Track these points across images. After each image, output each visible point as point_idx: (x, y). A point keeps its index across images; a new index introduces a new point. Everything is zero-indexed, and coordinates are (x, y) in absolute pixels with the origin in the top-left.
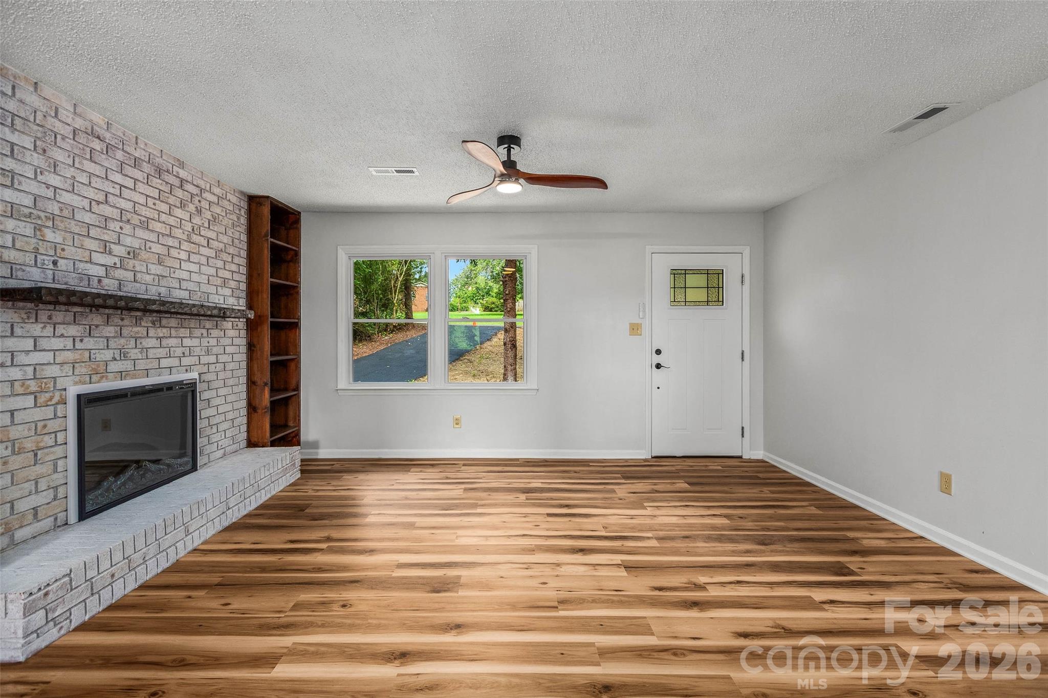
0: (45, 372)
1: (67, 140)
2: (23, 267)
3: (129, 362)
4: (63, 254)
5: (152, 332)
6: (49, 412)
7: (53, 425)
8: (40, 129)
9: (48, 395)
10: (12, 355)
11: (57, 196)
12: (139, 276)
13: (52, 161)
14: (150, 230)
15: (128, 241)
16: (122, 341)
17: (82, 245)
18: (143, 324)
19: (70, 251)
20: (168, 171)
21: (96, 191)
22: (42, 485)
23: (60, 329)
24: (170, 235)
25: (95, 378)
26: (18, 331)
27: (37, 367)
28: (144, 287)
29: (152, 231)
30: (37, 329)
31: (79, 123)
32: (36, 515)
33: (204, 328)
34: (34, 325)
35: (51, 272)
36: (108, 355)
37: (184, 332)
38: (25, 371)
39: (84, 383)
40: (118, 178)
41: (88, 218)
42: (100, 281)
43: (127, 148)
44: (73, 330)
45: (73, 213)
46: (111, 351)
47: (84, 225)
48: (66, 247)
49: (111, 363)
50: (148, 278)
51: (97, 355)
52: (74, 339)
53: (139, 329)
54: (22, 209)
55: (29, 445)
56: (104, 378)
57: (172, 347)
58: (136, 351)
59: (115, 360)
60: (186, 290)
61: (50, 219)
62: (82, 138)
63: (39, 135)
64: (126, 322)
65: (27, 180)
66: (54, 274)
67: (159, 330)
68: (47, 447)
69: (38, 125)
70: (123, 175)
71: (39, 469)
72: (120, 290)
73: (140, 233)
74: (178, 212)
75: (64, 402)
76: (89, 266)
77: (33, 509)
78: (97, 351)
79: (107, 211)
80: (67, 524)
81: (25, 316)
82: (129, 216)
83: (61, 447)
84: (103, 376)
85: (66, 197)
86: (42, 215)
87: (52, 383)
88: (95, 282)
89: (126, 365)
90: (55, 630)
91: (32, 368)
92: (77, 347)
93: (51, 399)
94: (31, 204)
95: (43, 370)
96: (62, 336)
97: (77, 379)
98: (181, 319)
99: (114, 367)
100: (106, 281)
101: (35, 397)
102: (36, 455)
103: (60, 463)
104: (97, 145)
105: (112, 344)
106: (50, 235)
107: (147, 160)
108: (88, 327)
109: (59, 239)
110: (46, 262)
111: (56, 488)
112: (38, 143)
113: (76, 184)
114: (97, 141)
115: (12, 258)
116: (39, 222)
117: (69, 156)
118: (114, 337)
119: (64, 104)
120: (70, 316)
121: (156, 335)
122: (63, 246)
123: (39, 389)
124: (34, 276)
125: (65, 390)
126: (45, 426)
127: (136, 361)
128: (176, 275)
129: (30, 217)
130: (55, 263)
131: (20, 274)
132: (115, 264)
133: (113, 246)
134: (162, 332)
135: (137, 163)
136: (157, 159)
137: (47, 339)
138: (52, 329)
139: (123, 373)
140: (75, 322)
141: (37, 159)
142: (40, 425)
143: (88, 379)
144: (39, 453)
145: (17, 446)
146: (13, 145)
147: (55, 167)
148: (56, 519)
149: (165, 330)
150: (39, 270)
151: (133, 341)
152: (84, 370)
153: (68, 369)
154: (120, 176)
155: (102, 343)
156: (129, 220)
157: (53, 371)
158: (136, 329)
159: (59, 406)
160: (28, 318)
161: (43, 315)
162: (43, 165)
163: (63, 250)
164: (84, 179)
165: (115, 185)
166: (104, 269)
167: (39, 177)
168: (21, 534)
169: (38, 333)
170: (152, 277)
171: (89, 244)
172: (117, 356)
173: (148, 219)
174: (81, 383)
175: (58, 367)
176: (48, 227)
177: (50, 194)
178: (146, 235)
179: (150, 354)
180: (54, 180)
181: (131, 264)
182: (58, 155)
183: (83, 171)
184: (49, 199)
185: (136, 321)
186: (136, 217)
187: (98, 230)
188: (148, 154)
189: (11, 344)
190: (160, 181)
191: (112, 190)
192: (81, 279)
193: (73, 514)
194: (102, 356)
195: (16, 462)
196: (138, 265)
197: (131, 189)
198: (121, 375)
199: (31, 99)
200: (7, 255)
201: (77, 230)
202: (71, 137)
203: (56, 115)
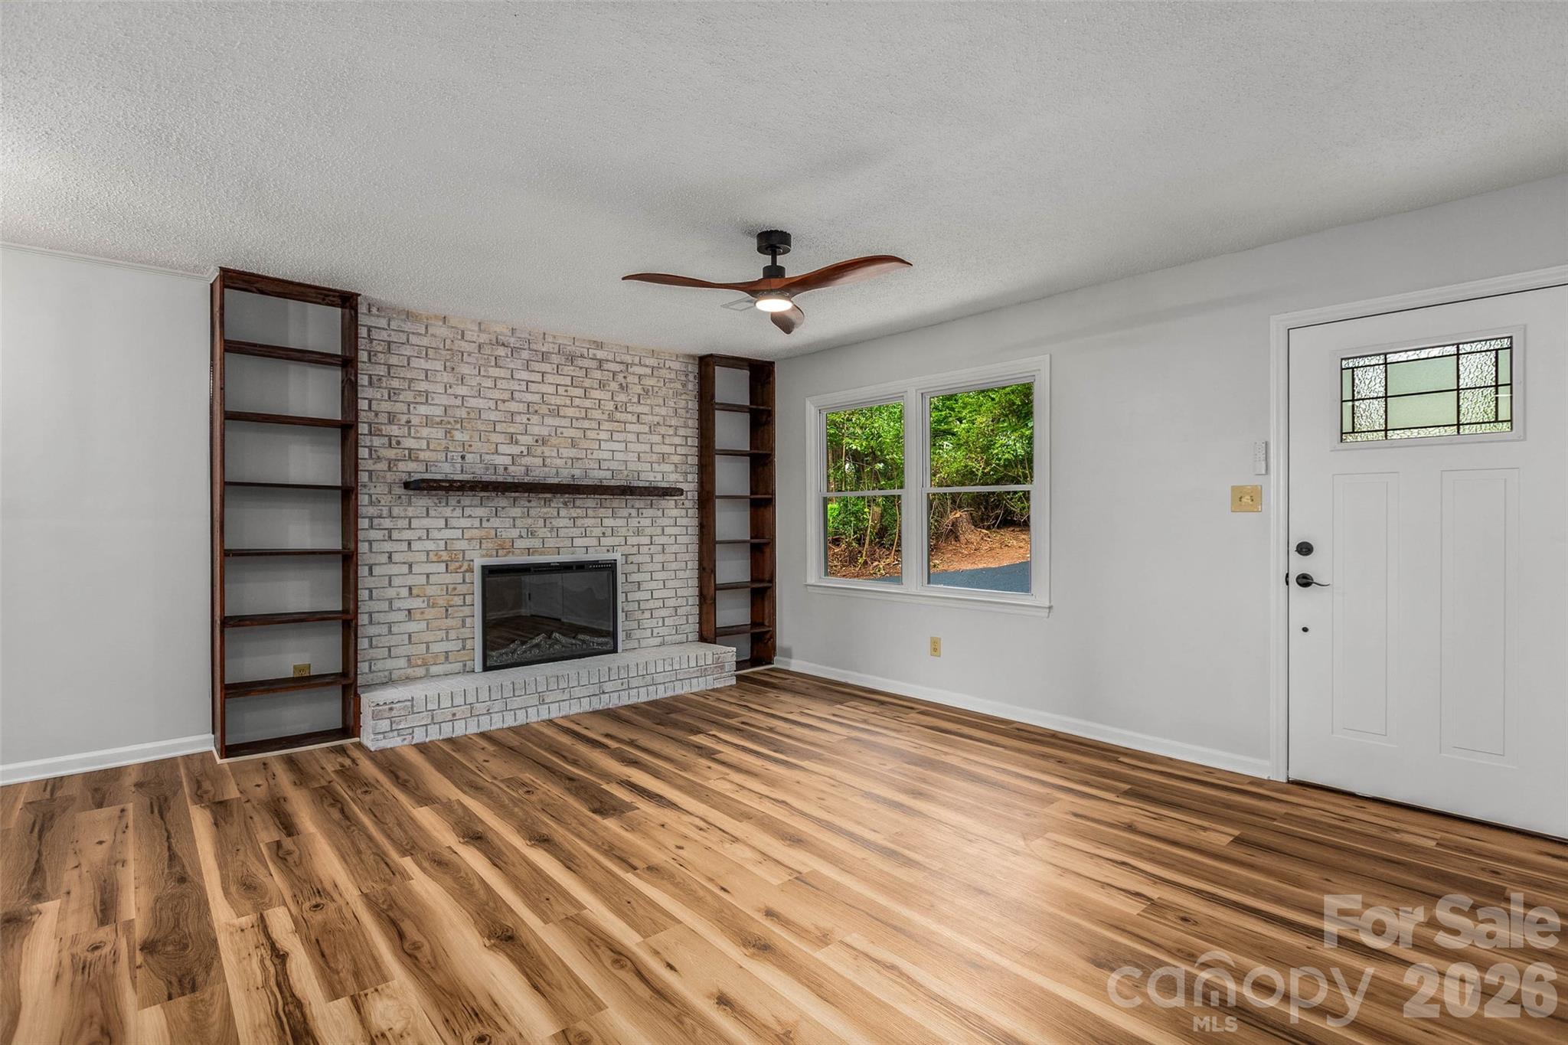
0: (454, 546)
1: (473, 355)
2: (436, 464)
3: (537, 540)
4: (470, 449)
5: (563, 513)
6: (459, 578)
7: (462, 589)
8: (449, 352)
9: (457, 564)
10: (428, 531)
11: (465, 402)
12: (548, 461)
13: (460, 376)
14: (561, 416)
15: (536, 430)
16: (530, 521)
17: (489, 440)
18: (552, 505)
19: (477, 446)
20: (582, 356)
21: (501, 391)
22: (453, 635)
23: (468, 511)
24: (586, 418)
25: (500, 552)
26: (432, 513)
27: (448, 541)
28: (554, 471)
29: (565, 417)
30: (447, 512)
31: (484, 338)
32: (447, 658)
33: (633, 507)
34: (445, 508)
35: (459, 465)
36: (515, 533)
37: (602, 512)
38: (438, 544)
39: (491, 556)
40: (525, 375)
41: (494, 416)
42: (506, 469)
43: (534, 346)
44: (480, 512)
45: (480, 414)
46: (518, 530)
47: (489, 422)
48: (472, 443)
49: (518, 540)
50: (559, 462)
51: (503, 533)
52: (481, 520)
53: (548, 509)
54: (435, 418)
55: (441, 602)
56: (511, 554)
57: (589, 527)
58: (545, 530)
59: (522, 537)
60: (608, 470)
61: (458, 422)
62: (487, 350)
63: (448, 357)
64: (533, 504)
65: (439, 395)
66: (462, 466)
67: (572, 511)
68: (456, 606)
69: (448, 350)
70: (530, 371)
71: (449, 622)
72: (527, 475)
73: (549, 421)
74: (596, 394)
75: (471, 570)
76: (495, 456)
77: (446, 652)
78: (503, 530)
79: (513, 406)
80: (474, 671)
81: (437, 501)
82: (536, 407)
83: (469, 607)
84: (510, 552)
85: (473, 402)
86: (452, 420)
87: (461, 555)
88: (501, 470)
89: (536, 543)
91: (444, 542)
92: (483, 526)
93: (460, 567)
94: (442, 414)
95: (453, 543)
96: (470, 516)
97: (484, 552)
98: (601, 499)
99: (520, 544)
100: (511, 469)
101: (447, 565)
102: (447, 610)
103: (468, 620)
104: (501, 351)
105: (518, 522)
106: (458, 436)
107: (556, 351)
108: (494, 509)
109: (466, 438)
110: (455, 457)
111: (463, 640)
112: (448, 364)
113: (482, 389)
114: (502, 348)
115: (427, 457)
116: (449, 426)
117: (475, 368)
118: (521, 517)
119: (469, 326)
120: (477, 501)
121: (568, 515)
122: (470, 443)
123: (450, 559)
124: (446, 470)
125: (473, 561)
126: (455, 589)
127: (545, 540)
128: (595, 456)
129: (441, 423)
130: (463, 457)
131: (433, 468)
132: (522, 452)
133: (519, 437)
134: (574, 513)
135: (545, 357)
136: (569, 348)
137: (456, 519)
138: (461, 511)
139: (531, 550)
140: (481, 504)
141: (446, 377)
142: (451, 587)
143: (495, 553)
144: (450, 609)
145: (431, 601)
146: (427, 371)
147: (462, 379)
148: (465, 665)
149: (579, 511)
150: (450, 464)
151: (541, 522)
152: (490, 545)
153: (475, 544)
154: (526, 373)
155: (508, 522)
156: (536, 411)
157: (462, 545)
158: (545, 510)
159: (467, 574)
160: (440, 503)
161: (453, 501)
162: (452, 380)
163: (470, 446)
164: (489, 383)
165: (522, 383)
166: (511, 457)
167: (449, 391)
168: (434, 670)
169: (447, 515)
170: (564, 460)
171: (495, 438)
172: (524, 534)
173: (558, 406)
174: (487, 555)
175: (466, 541)
176: (457, 429)
177: (459, 402)
178: (557, 422)
179: (562, 533)
180: (461, 390)
181: (539, 451)
182: (465, 369)
183: (489, 377)
184: (458, 407)
185: (545, 503)
186: (544, 406)
187: (504, 424)
188: (558, 345)
189: (427, 522)
190: (572, 368)
191: (517, 388)
192: (487, 469)
193: (478, 665)
194: (509, 534)
195: (431, 613)
196: (547, 451)
197: (540, 383)
198: (529, 551)
199: (441, 331)
200: (422, 455)
201: (482, 427)
202: (476, 351)
203: (463, 337)
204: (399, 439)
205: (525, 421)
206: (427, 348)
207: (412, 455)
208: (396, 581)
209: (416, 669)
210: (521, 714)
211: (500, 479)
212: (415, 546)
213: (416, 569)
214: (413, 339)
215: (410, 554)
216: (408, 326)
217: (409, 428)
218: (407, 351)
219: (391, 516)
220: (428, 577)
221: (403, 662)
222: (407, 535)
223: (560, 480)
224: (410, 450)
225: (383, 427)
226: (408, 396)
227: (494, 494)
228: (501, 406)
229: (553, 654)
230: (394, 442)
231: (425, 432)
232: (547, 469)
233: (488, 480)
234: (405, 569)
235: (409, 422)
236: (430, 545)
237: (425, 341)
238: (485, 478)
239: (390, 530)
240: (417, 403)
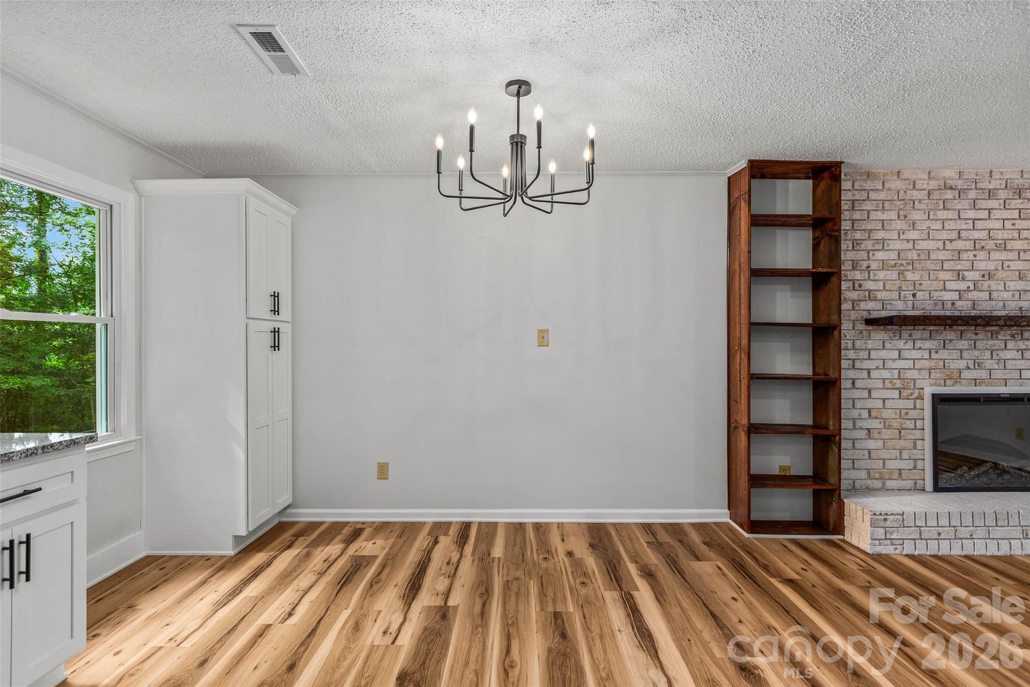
0: (906, 375)
1: (923, 201)
2: (891, 302)
3: (984, 371)
4: (921, 288)
5: (1011, 345)
6: (910, 404)
7: (913, 414)
8: (902, 202)
9: (909, 392)
10: (884, 361)
11: (916, 245)
12: (995, 295)
13: (911, 222)
14: (1008, 250)
15: (982, 265)
16: (976, 353)
17: (937, 278)
18: (1000, 337)
19: (927, 284)
21: (949, 232)
22: (905, 455)
23: (919, 344)
25: (948, 382)
26: (888, 346)
27: (901, 371)
28: (1001, 304)
29: (1011, 250)
30: (900, 344)
31: (933, 184)
32: (900, 474)
34: (899, 341)
35: (911, 302)
36: (962, 364)
38: (892, 373)
39: (940, 385)
40: (971, 214)
41: (942, 255)
42: (953, 304)
43: (980, 185)
44: (929, 344)
45: (929, 255)
46: (965, 362)
47: (938, 261)
48: (922, 282)
49: (965, 371)
50: (1006, 295)
51: (951, 364)
52: (930, 351)
53: (995, 342)
54: (890, 262)
55: (895, 424)
56: (958, 384)
58: (992, 361)
59: (969, 368)
61: (910, 264)
62: (936, 195)
63: (901, 207)
64: (980, 336)
65: (893, 242)
66: (913, 304)
67: (1020, 343)
68: (909, 429)
69: (901, 200)
70: (977, 210)
71: (902, 443)
72: (974, 309)
73: (996, 255)
75: (921, 398)
76: (943, 293)
77: (899, 469)
78: (951, 361)
79: (960, 245)
80: (924, 490)
81: (892, 335)
82: (983, 243)
83: (920, 431)
84: (957, 382)
85: (922, 245)
86: (904, 262)
87: (912, 383)
88: (949, 305)
89: (982, 374)
90: (892, 547)
91: (897, 371)
92: (932, 357)
93: (912, 394)
94: (896, 257)
95: (905, 373)
96: (920, 348)
97: (933, 381)
99: (966, 374)
100: (959, 303)
101: (900, 392)
102: (900, 432)
103: (919, 443)
104: (949, 195)
105: (965, 354)
106: (910, 276)
107: (1003, 186)
108: (942, 341)
109: (917, 277)
110: (907, 296)
111: (915, 460)
112: (901, 213)
113: (931, 232)
114: (950, 191)
115: (883, 297)
116: (902, 268)
117: (925, 213)
118: (968, 349)
119: (920, 176)
120: (926, 334)
121: (1016, 348)
122: (921, 282)
123: (902, 386)
124: (900, 307)
125: (923, 389)
126: (907, 414)
127: (992, 371)
129: (895, 266)
130: (914, 295)
131: (889, 307)
132: (968, 287)
133: (966, 273)
135: (991, 194)
136: (1017, 181)
137: (908, 351)
138: (912, 344)
139: (978, 381)
140: (931, 337)
141: (900, 225)
142: (903, 412)
143: (943, 383)
144: (903, 431)
145: (887, 423)
146: (883, 221)
147: (913, 225)
148: (916, 483)
150: (902, 302)
151: (988, 354)
152: (939, 375)
153: (925, 374)
154: (973, 211)
155: (956, 354)
156: (983, 247)
157: (913, 374)
158: (991, 342)
159: (918, 401)
160: (894, 336)
161: (905, 335)
162: (905, 227)
163: (921, 284)
164: (938, 226)
165: (968, 221)
166: (957, 293)
167: (902, 237)
168: (889, 484)
169: (902, 347)
170: (1011, 293)
171: (943, 275)
172: (971, 366)
173: (1005, 240)
174: (936, 384)
175: (917, 371)
176: (909, 270)
177: (910, 246)
178: (1003, 256)
179: (1009, 364)
180: (913, 235)
181: (986, 285)
182: (916, 216)
183: (937, 220)
184: (910, 250)
185: (992, 335)
186: (991, 242)
187: (952, 262)
188: (1005, 181)
189: (883, 354)
190: (1020, 201)
191: (965, 227)
192: (936, 305)
193: (929, 484)
194: (956, 365)
195: (887, 434)
196: (994, 285)
197: (986, 219)
198: (976, 382)
199: (895, 184)
200: (880, 295)
201: (932, 267)
202: (926, 198)
203: (914, 187)
204: (861, 282)
205: (972, 257)
206: (883, 201)
207: (871, 296)
208: (859, 404)
209: (875, 481)
210: (1004, 544)
211: (948, 313)
212: (874, 374)
213: (874, 394)
214: (873, 195)
215: (869, 381)
216: (868, 185)
217: (869, 273)
218: (868, 206)
219: (854, 348)
220: (884, 402)
221: (863, 474)
222: (867, 364)
223: (1007, 312)
224: (870, 291)
225: (848, 273)
226: (869, 245)
227: (942, 328)
228: (949, 246)
229: (1003, 483)
230: (856, 286)
231: (882, 275)
232: (993, 303)
233: (937, 314)
234: (865, 394)
235: (868, 267)
236: (886, 374)
237: (882, 196)
238: (934, 313)
239: (854, 360)
240: (875, 250)
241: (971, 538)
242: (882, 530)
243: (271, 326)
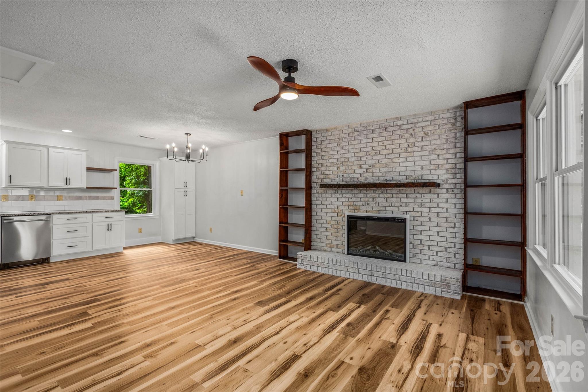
1: (346, 138)
3: (369, 207)
4: (345, 173)
5: (381, 196)
6: (341, 219)
7: (342, 223)
9: (341, 214)
10: (332, 202)
11: (344, 156)
12: (375, 174)
14: (381, 155)
15: (369, 162)
16: (367, 199)
17: (352, 168)
18: (376, 192)
19: (348, 171)
20: (390, 126)
21: (356, 149)
22: (339, 239)
23: (344, 195)
24: (393, 153)
25: (356, 211)
26: (333, 196)
28: (377, 178)
29: (382, 155)
30: (338, 195)
31: (350, 130)
32: (337, 246)
33: (418, 193)
35: (342, 179)
36: (361, 204)
37: (400, 195)
38: (335, 207)
39: (352, 212)
40: (365, 141)
41: (353, 159)
42: (358, 179)
43: (369, 128)
44: (348, 195)
45: (349, 159)
46: (362, 202)
47: (352, 162)
50: (380, 174)
52: (349, 198)
53: (375, 194)
54: (334, 163)
55: (336, 227)
57: (393, 202)
58: (373, 203)
59: (363, 205)
60: (404, 175)
61: (341, 163)
62: (351, 135)
63: (338, 141)
64: (368, 192)
65: (335, 155)
67: (385, 195)
68: (340, 229)
69: (338, 138)
70: (368, 139)
71: (338, 234)
72: (366, 181)
73: (375, 157)
74: (398, 141)
75: (344, 217)
76: (354, 174)
77: (337, 244)
78: (356, 202)
79: (361, 154)
80: (345, 254)
81: (335, 192)
82: (370, 153)
84: (359, 211)
85: (346, 155)
86: (339, 163)
87: (342, 211)
88: (356, 179)
89: (369, 208)
91: (337, 206)
92: (350, 201)
93: (342, 215)
94: (337, 161)
95: (339, 207)
96: (345, 197)
97: (350, 210)
98: (400, 189)
99: (363, 208)
100: (360, 178)
101: (338, 214)
102: (337, 230)
103: (344, 235)
104: (356, 134)
105: (362, 200)
106: (341, 168)
107: (378, 127)
108: (353, 194)
109: (344, 169)
110: (340, 176)
111: (342, 242)
112: (338, 143)
113: (349, 150)
114: (356, 132)
115: (332, 177)
116: (338, 165)
117: (347, 143)
118: (363, 197)
119: (345, 128)
120: (347, 191)
121: (383, 197)
123: (338, 212)
124: (338, 180)
125: (345, 213)
126: (340, 223)
127: (373, 207)
128: (397, 170)
129: (336, 165)
130: (343, 176)
131: (334, 180)
132: (364, 172)
133: (363, 166)
134: (386, 196)
135: (373, 131)
136: (384, 124)
137: (341, 198)
138: (342, 195)
140: (349, 192)
141: (338, 148)
142: (338, 222)
143: (353, 211)
145: (333, 226)
146: (332, 147)
147: (343, 148)
148: (342, 251)
149: (389, 195)
151: (371, 199)
152: (352, 208)
153: (347, 207)
155: (358, 199)
157: (342, 207)
158: (373, 194)
161: (339, 191)
162: (340, 149)
163: (345, 171)
164: (352, 147)
165: (364, 144)
166: (360, 174)
167: (338, 153)
168: (333, 250)
169: (338, 196)
170: (382, 173)
171: (354, 167)
172: (364, 204)
173: (379, 150)
174: (351, 212)
175: (344, 206)
176: (341, 166)
177: (342, 156)
178: (379, 157)
179: (380, 204)
180: (342, 152)
181: (371, 170)
182: (344, 144)
183: (352, 145)
184: (341, 158)
185: (373, 191)
186: (373, 152)
187: (357, 162)
188: (379, 125)
189: (332, 199)
190: (386, 133)
191: (362, 146)
192: (351, 179)
193: (346, 252)
194: (358, 204)
195: (332, 230)
196: (374, 170)
197: (371, 142)
198: (366, 211)
199: (336, 133)
200: (330, 176)
201: (350, 164)
202: (347, 136)
203: (343, 132)
204: (324, 171)
205: (365, 159)
206: (332, 139)
207: (327, 177)
208: (323, 218)
209: (328, 248)
211: (356, 183)
212: (328, 207)
213: (328, 214)
214: (328, 138)
215: (327, 209)
216: (326, 134)
217: (327, 168)
218: (327, 142)
219: (322, 197)
220: (332, 217)
221: (324, 245)
222: (326, 203)
223: (380, 181)
224: (327, 175)
225: (320, 168)
226: (326, 157)
227: (353, 189)
228: (356, 155)
230: (323, 173)
231: (331, 168)
232: (374, 178)
233: (351, 183)
234: (325, 214)
235: (327, 166)
236: (332, 207)
237: (331, 138)
238: (350, 183)
239: (321, 201)
240: (329, 159)
241: (328, 268)
242: (301, 260)
243: (184, 190)
